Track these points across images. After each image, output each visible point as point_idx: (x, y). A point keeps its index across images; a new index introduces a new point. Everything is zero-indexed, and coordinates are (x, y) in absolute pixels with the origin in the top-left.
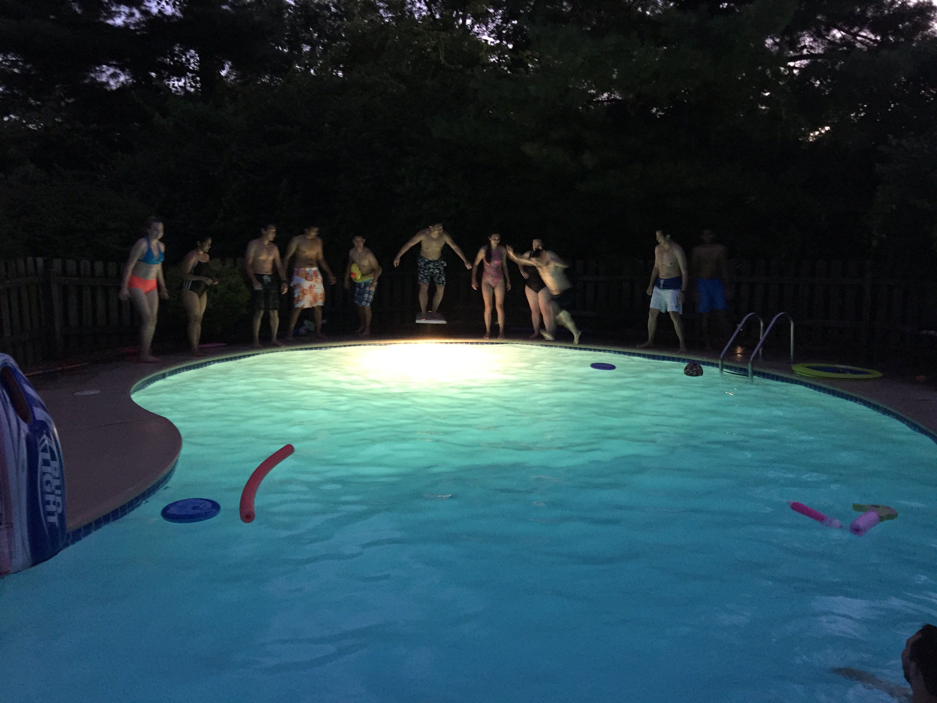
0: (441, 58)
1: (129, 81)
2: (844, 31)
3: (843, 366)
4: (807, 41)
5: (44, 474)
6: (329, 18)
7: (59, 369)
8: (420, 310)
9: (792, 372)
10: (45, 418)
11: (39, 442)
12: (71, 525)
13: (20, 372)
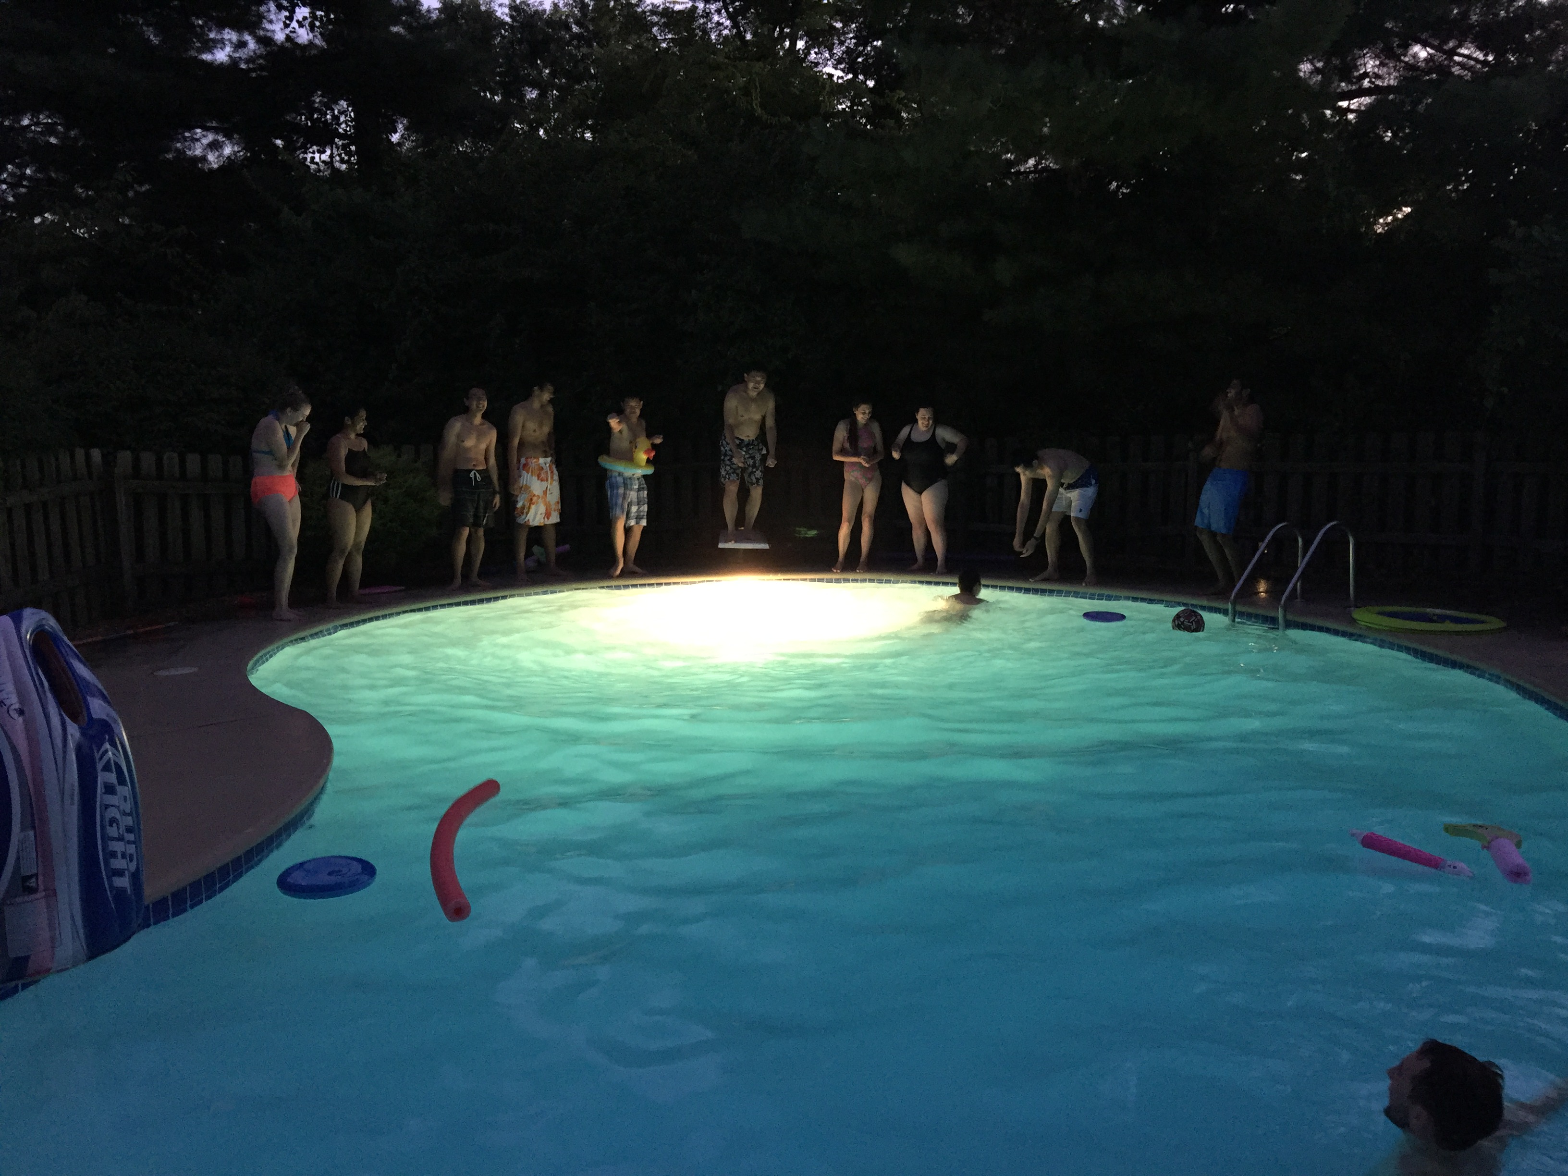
0: (755, 107)
1: (238, 154)
2: (1432, 48)
3: (1438, 611)
4: (1370, 64)
5: (107, 807)
6: (569, 43)
7: (132, 632)
8: (725, 526)
9: (1353, 621)
10: (108, 715)
11: (97, 756)
12: (151, 892)
13: (65, 638)
